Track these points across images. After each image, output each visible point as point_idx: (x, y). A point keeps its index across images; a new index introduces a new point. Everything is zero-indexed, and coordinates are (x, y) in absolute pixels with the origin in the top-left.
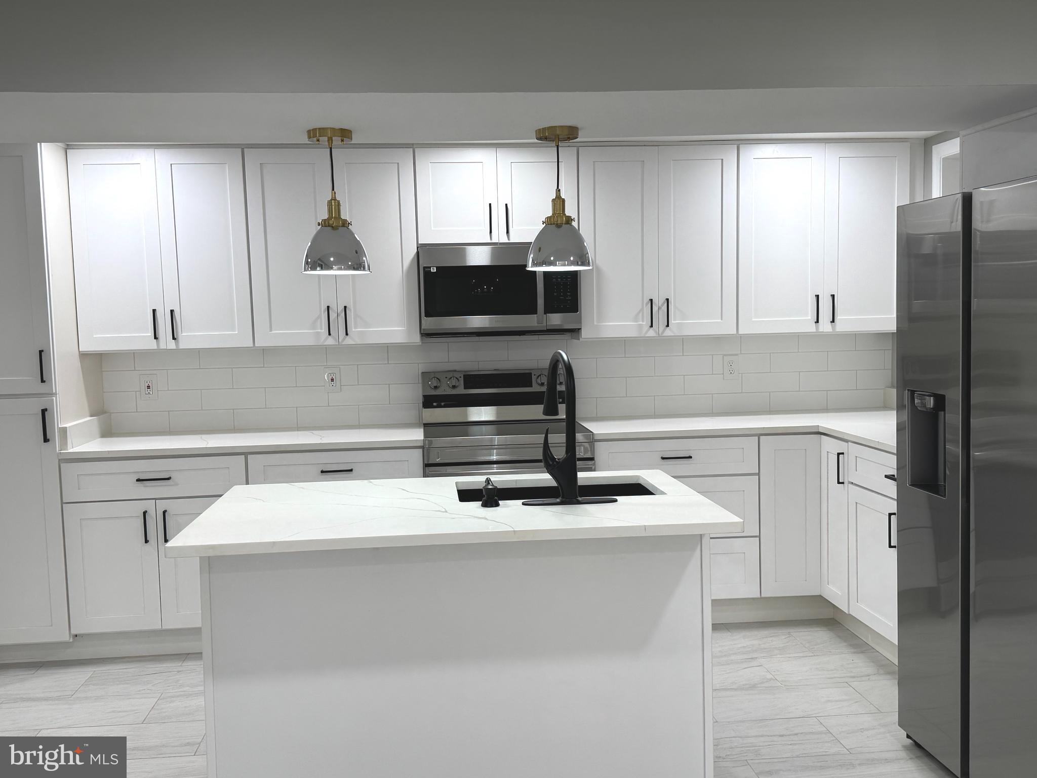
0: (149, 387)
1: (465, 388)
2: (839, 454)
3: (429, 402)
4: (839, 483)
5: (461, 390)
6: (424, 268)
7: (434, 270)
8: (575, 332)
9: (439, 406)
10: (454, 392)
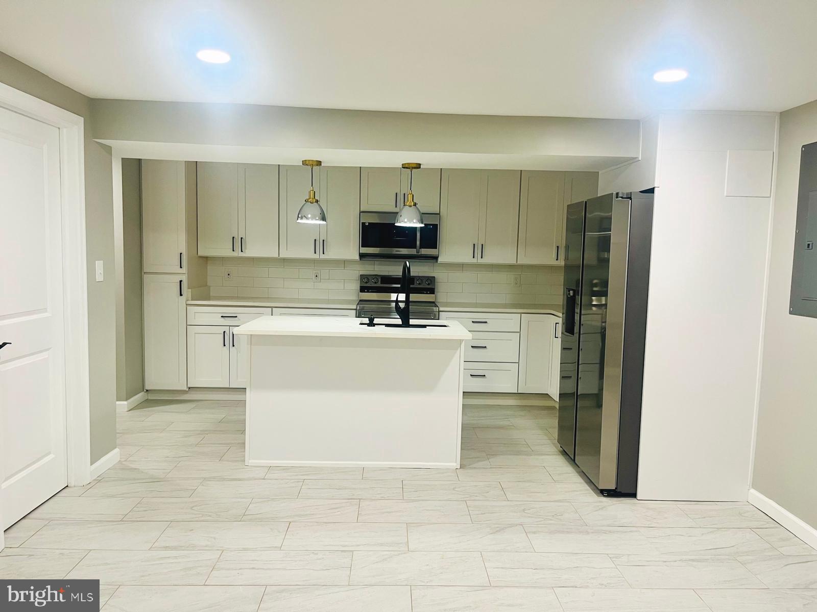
0: (229, 275)
1: (381, 283)
2: (556, 323)
3: (363, 289)
4: (555, 337)
5: (379, 285)
6: (362, 223)
7: (367, 224)
8: (435, 258)
9: (368, 292)
10: (375, 285)
